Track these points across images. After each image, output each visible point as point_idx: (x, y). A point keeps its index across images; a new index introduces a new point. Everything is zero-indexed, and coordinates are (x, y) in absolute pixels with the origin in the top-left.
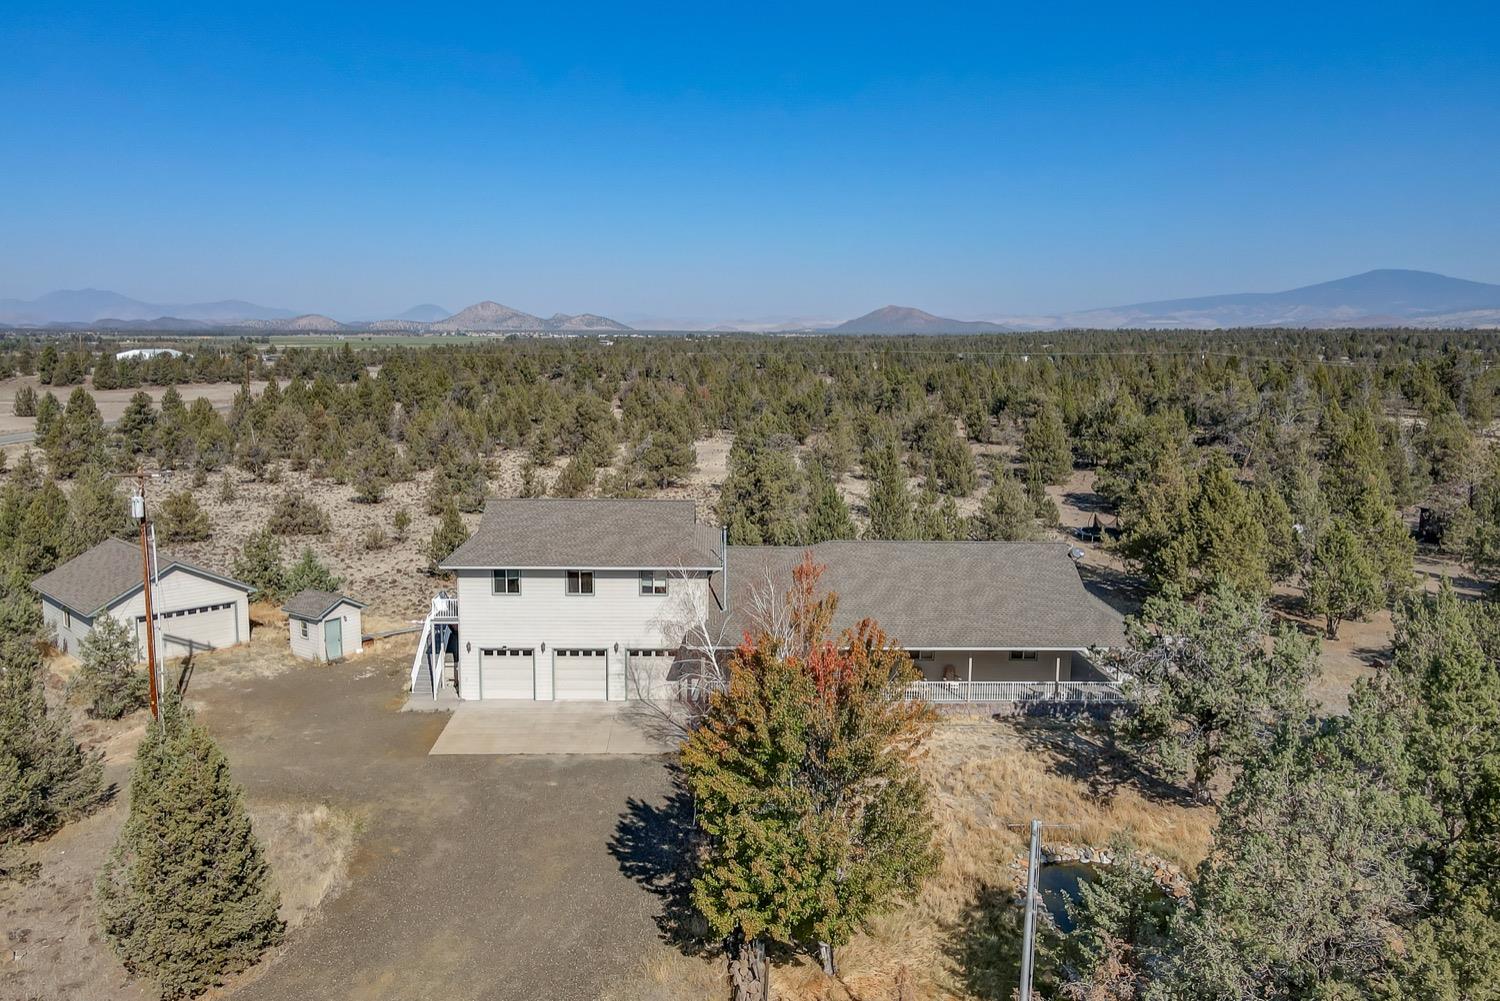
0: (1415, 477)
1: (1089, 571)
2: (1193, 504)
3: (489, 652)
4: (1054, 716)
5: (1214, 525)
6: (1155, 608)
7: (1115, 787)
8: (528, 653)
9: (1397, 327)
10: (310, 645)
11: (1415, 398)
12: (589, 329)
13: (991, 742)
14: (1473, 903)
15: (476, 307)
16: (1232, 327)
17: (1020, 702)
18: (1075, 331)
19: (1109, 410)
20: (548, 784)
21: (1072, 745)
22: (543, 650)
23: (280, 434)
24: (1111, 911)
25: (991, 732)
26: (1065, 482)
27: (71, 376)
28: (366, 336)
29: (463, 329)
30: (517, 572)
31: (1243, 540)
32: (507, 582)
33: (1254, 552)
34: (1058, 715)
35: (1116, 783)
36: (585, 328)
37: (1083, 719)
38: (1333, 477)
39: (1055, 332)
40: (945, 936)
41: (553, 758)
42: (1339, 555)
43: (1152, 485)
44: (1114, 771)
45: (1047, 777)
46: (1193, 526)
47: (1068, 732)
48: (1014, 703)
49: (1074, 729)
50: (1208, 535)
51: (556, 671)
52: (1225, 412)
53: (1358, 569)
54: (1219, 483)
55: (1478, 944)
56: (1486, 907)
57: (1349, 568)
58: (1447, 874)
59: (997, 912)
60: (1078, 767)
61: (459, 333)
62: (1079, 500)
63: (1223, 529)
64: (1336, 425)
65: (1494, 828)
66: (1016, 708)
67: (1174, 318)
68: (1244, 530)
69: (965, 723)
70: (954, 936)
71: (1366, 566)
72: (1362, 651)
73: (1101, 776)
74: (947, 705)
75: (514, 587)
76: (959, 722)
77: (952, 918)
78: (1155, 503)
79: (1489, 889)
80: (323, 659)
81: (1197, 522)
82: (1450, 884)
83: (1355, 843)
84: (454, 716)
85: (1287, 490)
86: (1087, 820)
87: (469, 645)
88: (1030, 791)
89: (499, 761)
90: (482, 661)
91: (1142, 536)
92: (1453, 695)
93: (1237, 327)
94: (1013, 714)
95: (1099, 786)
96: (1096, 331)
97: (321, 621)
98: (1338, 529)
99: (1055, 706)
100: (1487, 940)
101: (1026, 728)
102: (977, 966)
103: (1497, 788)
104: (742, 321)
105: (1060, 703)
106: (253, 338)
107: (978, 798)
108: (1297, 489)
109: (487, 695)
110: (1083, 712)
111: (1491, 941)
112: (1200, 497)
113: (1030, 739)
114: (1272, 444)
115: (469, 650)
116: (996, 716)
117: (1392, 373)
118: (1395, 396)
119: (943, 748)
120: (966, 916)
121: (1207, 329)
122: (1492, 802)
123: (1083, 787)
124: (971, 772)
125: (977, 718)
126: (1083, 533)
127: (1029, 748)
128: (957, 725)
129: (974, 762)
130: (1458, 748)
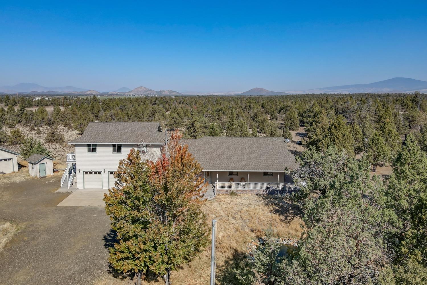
0: (404, 127)
1: (299, 153)
2: (329, 128)
3: (86, 173)
4: (277, 194)
5: (336, 134)
6: (306, 153)
7: (293, 218)
8: (100, 173)
9: (401, 93)
10: (34, 172)
11: (405, 106)
12: (170, 94)
13: (254, 202)
14: (414, 258)
15: (138, 88)
16: (353, 93)
17: (265, 190)
18: (308, 94)
19: (311, 109)
20: (93, 215)
21: (281, 204)
22: (105, 172)
23: (63, 117)
24: (262, 261)
25: (254, 199)
26: (297, 130)
27: (13, 104)
28: (106, 96)
29: (134, 94)
30: (95, 145)
31: (345, 139)
32: (92, 148)
33: (349, 143)
34: (278, 194)
35: (294, 216)
36: (169, 94)
37: (287, 195)
38: (378, 126)
39: (302, 94)
40: (217, 270)
41: (99, 207)
42: (376, 144)
43: (317, 124)
44: (294, 212)
45: (270, 214)
46: (329, 135)
47: (281, 200)
48: (263, 190)
49: (283, 198)
50: (334, 138)
51: (109, 179)
52: (346, 109)
53: (383, 148)
54: (338, 121)
55: (415, 279)
56: (420, 260)
57: (379, 148)
58: (402, 245)
59: (239, 261)
60: (282, 211)
61: (133, 95)
62: (300, 135)
63: (339, 136)
64: (380, 112)
65: (424, 223)
66: (264, 192)
67: (337, 91)
68: (346, 136)
69: (245, 196)
70: (220, 270)
71: (385, 148)
72: (384, 175)
73: (289, 214)
74: (240, 191)
75: (94, 150)
76: (244, 196)
77: (222, 263)
78: (318, 130)
79: (422, 252)
80: (39, 177)
81: (330, 134)
82: (403, 249)
83: (359, 230)
84: (72, 194)
85: (363, 128)
86: (281, 228)
87: (79, 170)
88: (263, 219)
89: (80, 208)
90: (84, 175)
91: (314, 140)
92: (407, 166)
93: (355, 93)
94: (263, 194)
95: (288, 217)
96: (314, 94)
97: (37, 164)
98: (376, 135)
99: (277, 191)
100: (420, 277)
101: (266, 198)
102: (225, 282)
103: (426, 204)
104: (214, 92)
105: (279, 190)
106: (74, 96)
107: (244, 221)
108: (366, 128)
109: (86, 187)
110: (287, 193)
111: (422, 277)
112: (332, 126)
113: (267, 202)
114: (360, 117)
115: (79, 172)
116: (257, 194)
117: (398, 100)
118: (399, 106)
119: (236, 204)
120: (227, 262)
121: (346, 94)
122: (423, 210)
123: (282, 217)
124: (244, 212)
125: (251, 195)
126: (299, 143)
127: (266, 205)
128: (243, 197)
129: (246, 209)
130: (409, 190)
